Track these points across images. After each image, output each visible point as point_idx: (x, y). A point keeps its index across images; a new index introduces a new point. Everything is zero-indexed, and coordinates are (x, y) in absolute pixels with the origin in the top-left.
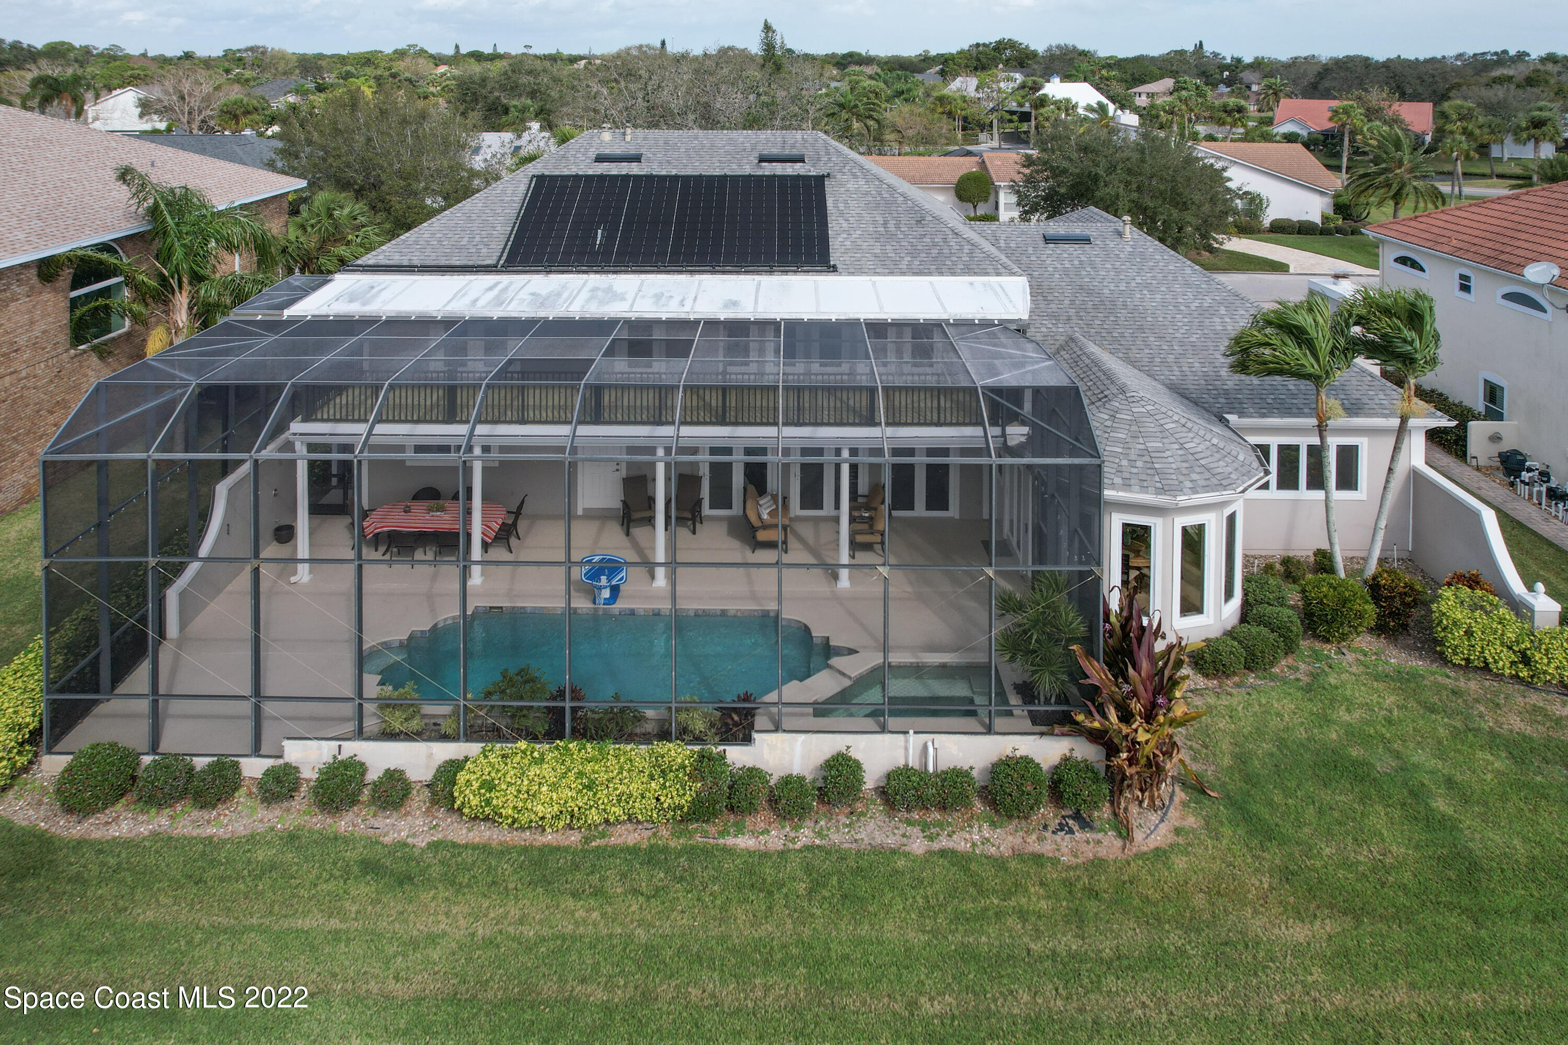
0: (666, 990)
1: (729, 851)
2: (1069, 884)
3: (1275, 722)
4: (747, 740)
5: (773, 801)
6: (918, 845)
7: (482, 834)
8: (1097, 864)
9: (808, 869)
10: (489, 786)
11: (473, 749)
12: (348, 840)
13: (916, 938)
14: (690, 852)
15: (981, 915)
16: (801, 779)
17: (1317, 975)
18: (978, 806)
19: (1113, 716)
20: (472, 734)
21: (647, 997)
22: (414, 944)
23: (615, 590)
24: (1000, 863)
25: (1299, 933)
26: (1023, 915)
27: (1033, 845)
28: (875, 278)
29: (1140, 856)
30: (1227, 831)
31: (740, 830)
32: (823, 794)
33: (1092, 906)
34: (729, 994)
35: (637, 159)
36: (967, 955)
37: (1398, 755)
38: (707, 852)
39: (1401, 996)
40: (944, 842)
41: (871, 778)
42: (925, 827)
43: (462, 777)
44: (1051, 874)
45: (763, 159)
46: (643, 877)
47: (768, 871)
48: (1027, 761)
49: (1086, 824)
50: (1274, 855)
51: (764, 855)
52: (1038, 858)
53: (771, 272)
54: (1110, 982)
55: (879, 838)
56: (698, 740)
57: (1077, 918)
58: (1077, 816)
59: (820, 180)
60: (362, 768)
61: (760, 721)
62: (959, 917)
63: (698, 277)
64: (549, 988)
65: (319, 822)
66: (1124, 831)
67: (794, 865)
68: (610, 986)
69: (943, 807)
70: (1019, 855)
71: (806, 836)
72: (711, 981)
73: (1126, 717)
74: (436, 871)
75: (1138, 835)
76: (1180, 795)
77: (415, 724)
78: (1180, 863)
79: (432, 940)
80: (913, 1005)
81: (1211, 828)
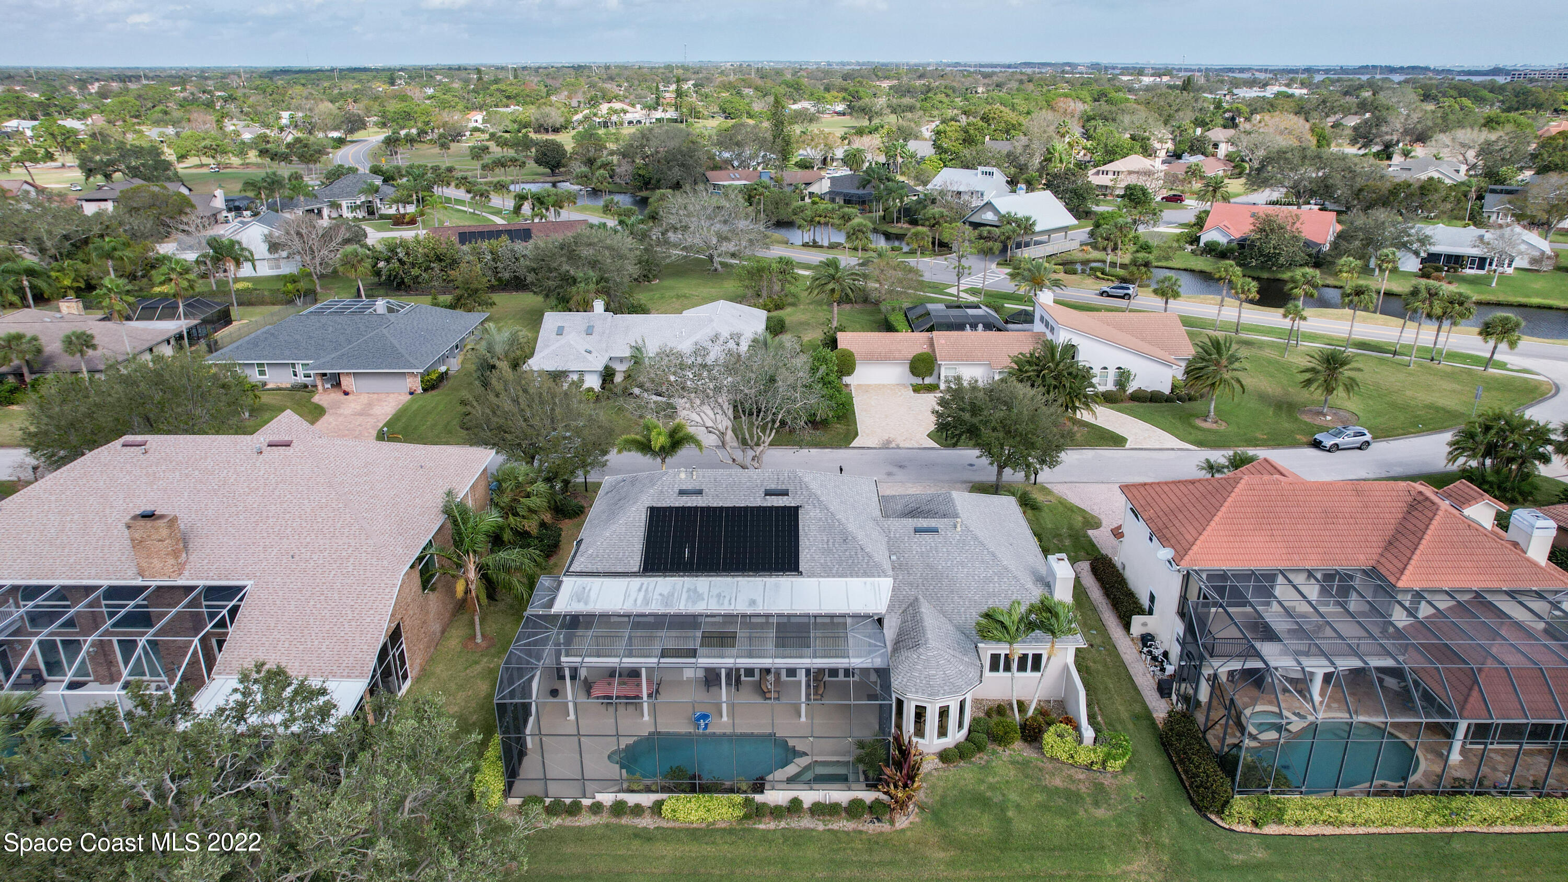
0: (738, 871)
1: (757, 830)
2: (869, 840)
3: (962, 782)
4: (762, 792)
5: (771, 813)
6: (821, 827)
7: (671, 824)
8: (881, 833)
9: (783, 835)
10: (674, 811)
11: (664, 796)
12: (627, 826)
13: (817, 856)
14: (743, 830)
15: (839, 850)
16: (781, 806)
17: (942, 867)
18: (844, 814)
19: (892, 786)
20: (663, 790)
21: (733, 873)
22: (657, 858)
23: (706, 725)
24: (847, 833)
25: (941, 855)
26: (852, 849)
27: (860, 827)
28: (821, 579)
29: (896, 831)
30: (928, 823)
31: (760, 823)
32: (789, 809)
33: (876, 847)
34: (757, 871)
35: (699, 492)
36: (832, 861)
37: (1004, 795)
38: (749, 830)
39: (965, 873)
40: (830, 826)
41: (806, 805)
42: (824, 821)
43: (664, 807)
44: (864, 837)
45: (768, 493)
46: (728, 838)
47: (770, 836)
48: (861, 800)
49: (879, 820)
50: (943, 831)
51: (769, 831)
52: (861, 832)
53: (771, 576)
54: (876, 869)
55: (808, 825)
56: (745, 792)
57: (870, 851)
58: (877, 818)
59: (796, 509)
60: (626, 803)
61: (767, 786)
62: (832, 850)
63: (736, 579)
64: (702, 870)
65: (614, 820)
66: (892, 822)
67: (778, 834)
68: (721, 870)
69: (830, 815)
70: (855, 831)
71: (783, 824)
72: (752, 868)
73: (896, 787)
74: (659, 836)
75: (897, 824)
76: (916, 810)
77: (641, 787)
78: (909, 833)
79: (663, 857)
80: (813, 875)
81: (923, 821)
